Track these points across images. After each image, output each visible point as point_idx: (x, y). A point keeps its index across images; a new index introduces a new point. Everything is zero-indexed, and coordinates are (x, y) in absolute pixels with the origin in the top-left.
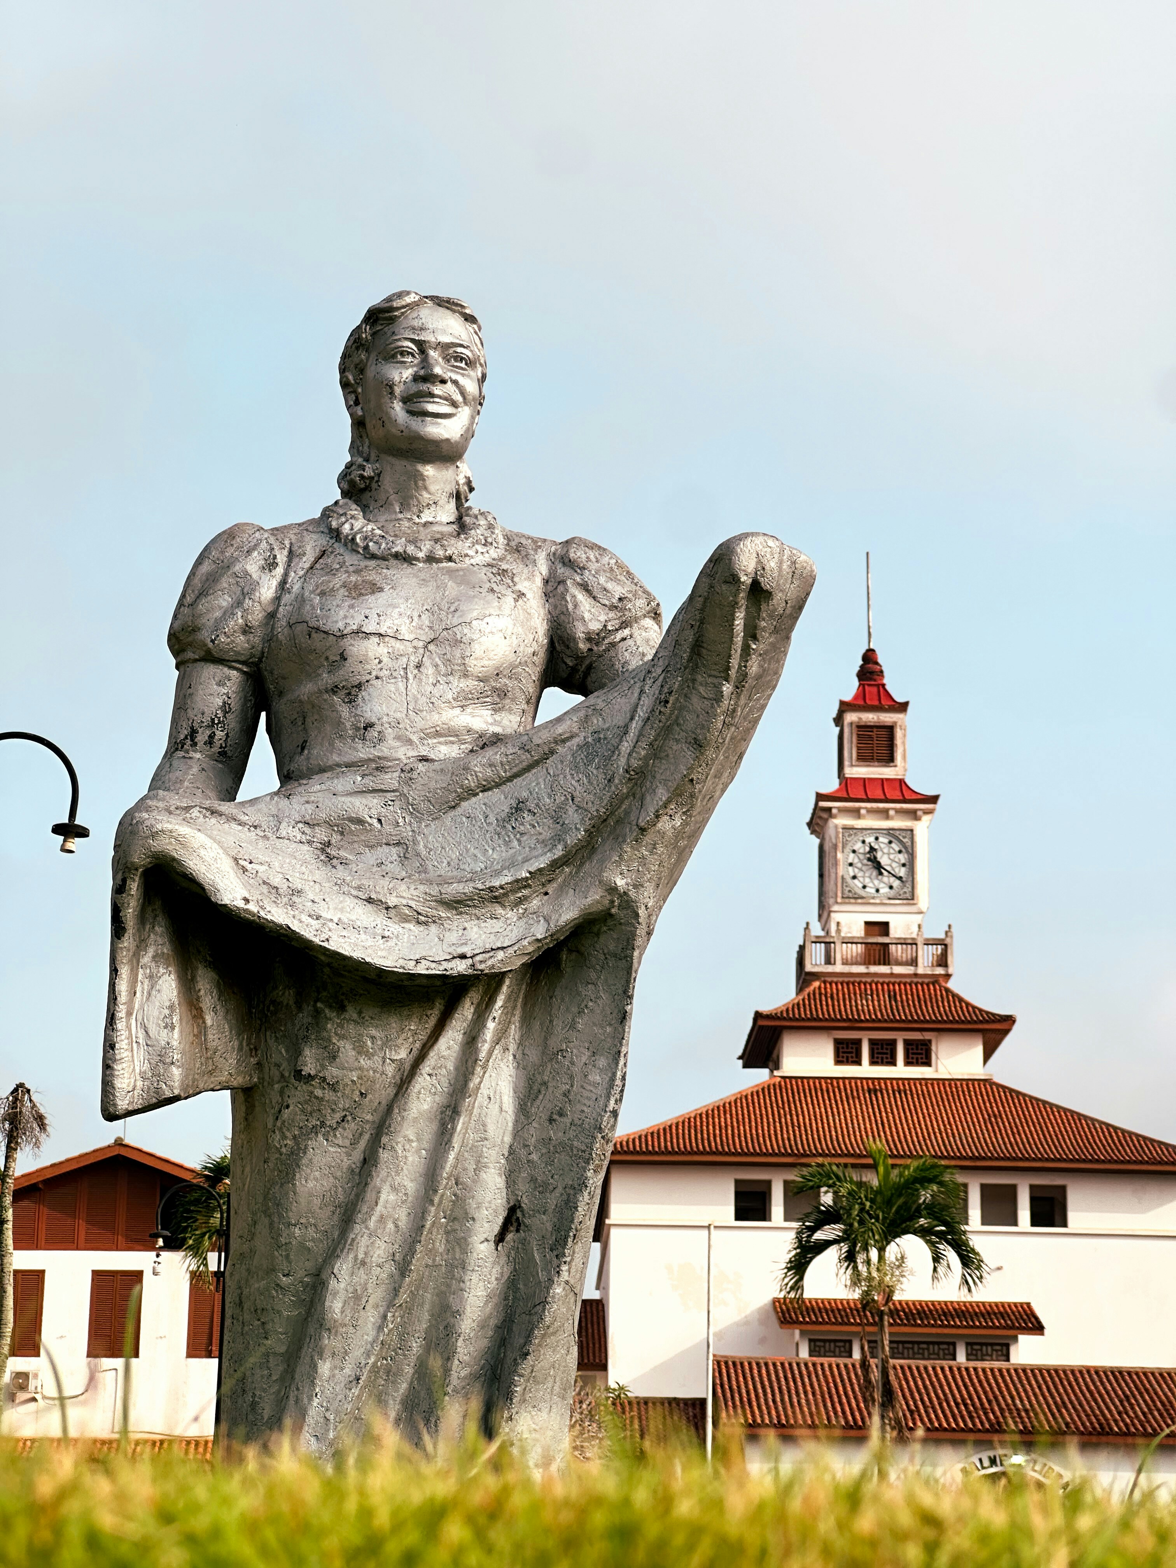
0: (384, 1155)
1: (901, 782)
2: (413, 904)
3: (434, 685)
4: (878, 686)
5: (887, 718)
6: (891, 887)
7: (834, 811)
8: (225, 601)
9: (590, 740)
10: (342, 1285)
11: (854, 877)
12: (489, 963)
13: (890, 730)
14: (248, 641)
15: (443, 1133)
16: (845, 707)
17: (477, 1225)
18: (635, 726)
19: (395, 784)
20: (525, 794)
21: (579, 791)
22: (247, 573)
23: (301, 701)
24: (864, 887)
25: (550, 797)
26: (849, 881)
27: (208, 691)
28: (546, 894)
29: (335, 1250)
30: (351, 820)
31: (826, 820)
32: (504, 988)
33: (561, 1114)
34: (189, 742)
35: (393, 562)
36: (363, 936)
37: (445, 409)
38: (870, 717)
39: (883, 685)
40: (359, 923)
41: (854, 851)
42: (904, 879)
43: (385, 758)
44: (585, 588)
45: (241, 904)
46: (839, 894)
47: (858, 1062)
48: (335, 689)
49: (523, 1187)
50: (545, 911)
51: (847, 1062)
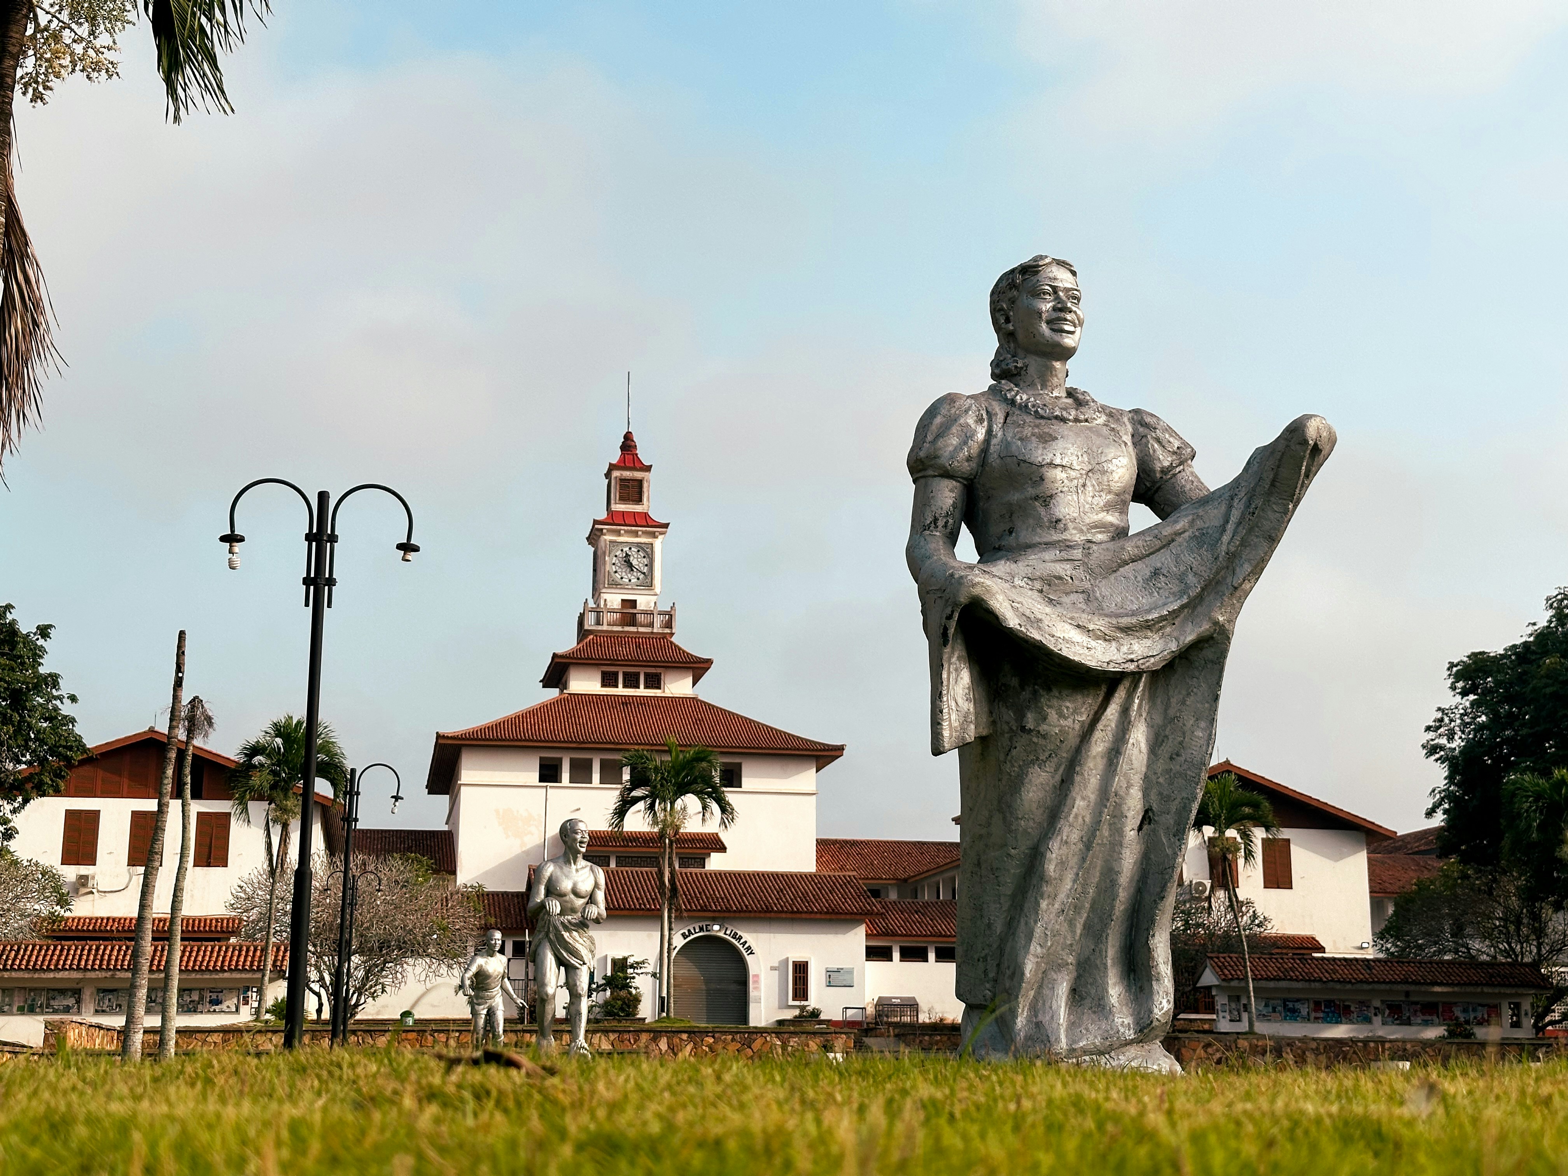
0: (1077, 778)
1: (646, 515)
2: (1102, 629)
3: (1093, 497)
4: (633, 455)
5: (638, 475)
6: (638, 579)
7: (604, 531)
8: (955, 441)
9: (1197, 534)
10: (1054, 855)
11: (616, 572)
12: (1147, 664)
13: (640, 482)
14: (969, 466)
15: (1110, 765)
16: (612, 467)
17: (1128, 820)
18: (1230, 527)
19: (1080, 556)
20: (1159, 565)
21: (1195, 564)
22: (968, 425)
23: (1011, 504)
24: (622, 578)
25: (1176, 567)
26: (612, 574)
27: (944, 495)
28: (1174, 624)
29: (1046, 834)
30: (1055, 577)
31: (599, 537)
32: (1143, 679)
33: (1178, 755)
34: (933, 525)
35: (1054, 421)
36: (1078, 648)
37: (1071, 329)
38: (627, 474)
39: (637, 454)
40: (1074, 640)
41: (616, 556)
42: (647, 574)
43: (1068, 540)
44: (1158, 441)
45: (1018, 627)
46: (606, 582)
47: (616, 686)
48: (1036, 498)
49: (1153, 796)
50: (1175, 634)
51: (609, 686)
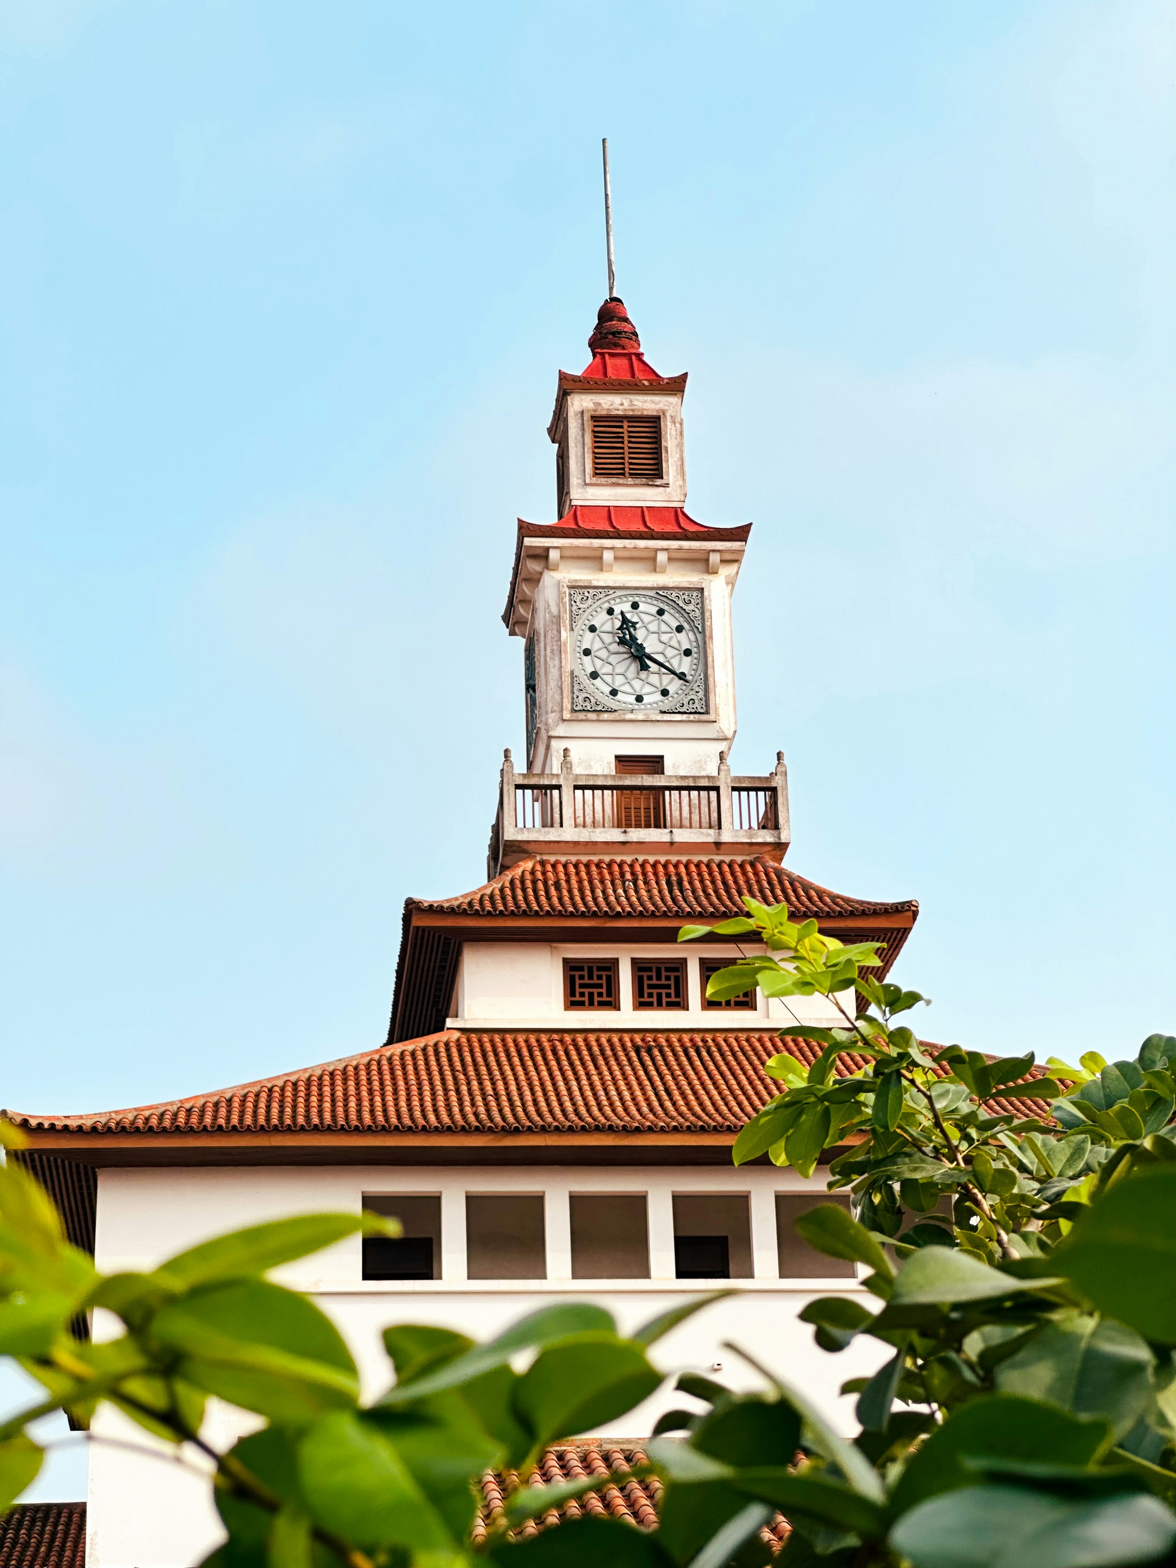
1: (678, 514)
4: (629, 355)
5: (645, 404)
6: (665, 693)
7: (554, 555)
11: (594, 675)
13: (653, 424)
16: (570, 386)
24: (614, 693)
26: (586, 682)
31: (540, 576)
38: (615, 402)
39: (639, 356)
41: (593, 629)
42: (689, 678)
46: (567, 704)
47: (613, 1004)
51: (590, 1004)
